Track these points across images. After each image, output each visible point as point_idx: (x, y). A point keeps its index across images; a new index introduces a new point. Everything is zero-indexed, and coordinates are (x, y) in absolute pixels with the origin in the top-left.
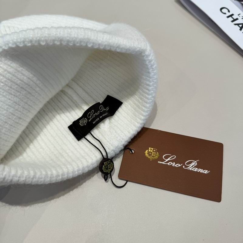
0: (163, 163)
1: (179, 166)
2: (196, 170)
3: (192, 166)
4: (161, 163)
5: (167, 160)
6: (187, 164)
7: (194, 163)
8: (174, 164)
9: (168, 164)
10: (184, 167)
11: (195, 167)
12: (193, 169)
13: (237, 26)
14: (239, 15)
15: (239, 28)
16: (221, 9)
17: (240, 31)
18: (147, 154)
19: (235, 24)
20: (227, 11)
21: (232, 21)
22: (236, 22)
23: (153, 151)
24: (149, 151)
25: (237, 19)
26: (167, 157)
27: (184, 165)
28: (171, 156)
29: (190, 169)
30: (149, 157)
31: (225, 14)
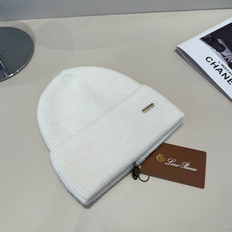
0: (168, 164)
1: (178, 166)
2: (189, 168)
3: (186, 166)
4: (167, 164)
5: (170, 162)
6: (183, 165)
7: (188, 164)
8: (175, 165)
9: (171, 165)
10: (181, 166)
11: (188, 167)
12: (187, 168)
13: (217, 70)
14: (219, 62)
15: (219, 72)
16: (207, 58)
17: (219, 74)
18: (157, 158)
19: (216, 70)
20: (211, 59)
21: (214, 67)
22: (217, 68)
23: (161, 156)
24: (159, 156)
25: (218, 66)
26: (170, 160)
27: (181, 165)
28: (173, 160)
29: (185, 168)
30: (159, 160)
31: (209, 62)
